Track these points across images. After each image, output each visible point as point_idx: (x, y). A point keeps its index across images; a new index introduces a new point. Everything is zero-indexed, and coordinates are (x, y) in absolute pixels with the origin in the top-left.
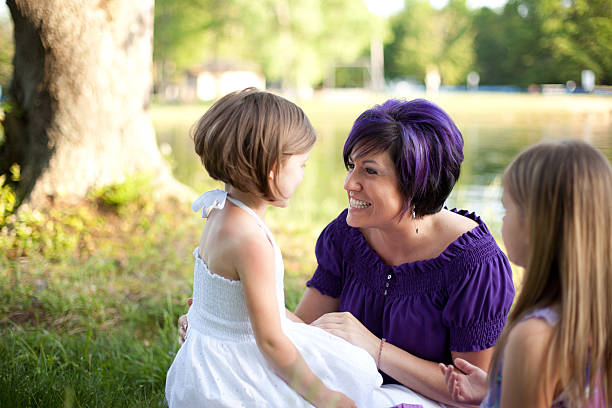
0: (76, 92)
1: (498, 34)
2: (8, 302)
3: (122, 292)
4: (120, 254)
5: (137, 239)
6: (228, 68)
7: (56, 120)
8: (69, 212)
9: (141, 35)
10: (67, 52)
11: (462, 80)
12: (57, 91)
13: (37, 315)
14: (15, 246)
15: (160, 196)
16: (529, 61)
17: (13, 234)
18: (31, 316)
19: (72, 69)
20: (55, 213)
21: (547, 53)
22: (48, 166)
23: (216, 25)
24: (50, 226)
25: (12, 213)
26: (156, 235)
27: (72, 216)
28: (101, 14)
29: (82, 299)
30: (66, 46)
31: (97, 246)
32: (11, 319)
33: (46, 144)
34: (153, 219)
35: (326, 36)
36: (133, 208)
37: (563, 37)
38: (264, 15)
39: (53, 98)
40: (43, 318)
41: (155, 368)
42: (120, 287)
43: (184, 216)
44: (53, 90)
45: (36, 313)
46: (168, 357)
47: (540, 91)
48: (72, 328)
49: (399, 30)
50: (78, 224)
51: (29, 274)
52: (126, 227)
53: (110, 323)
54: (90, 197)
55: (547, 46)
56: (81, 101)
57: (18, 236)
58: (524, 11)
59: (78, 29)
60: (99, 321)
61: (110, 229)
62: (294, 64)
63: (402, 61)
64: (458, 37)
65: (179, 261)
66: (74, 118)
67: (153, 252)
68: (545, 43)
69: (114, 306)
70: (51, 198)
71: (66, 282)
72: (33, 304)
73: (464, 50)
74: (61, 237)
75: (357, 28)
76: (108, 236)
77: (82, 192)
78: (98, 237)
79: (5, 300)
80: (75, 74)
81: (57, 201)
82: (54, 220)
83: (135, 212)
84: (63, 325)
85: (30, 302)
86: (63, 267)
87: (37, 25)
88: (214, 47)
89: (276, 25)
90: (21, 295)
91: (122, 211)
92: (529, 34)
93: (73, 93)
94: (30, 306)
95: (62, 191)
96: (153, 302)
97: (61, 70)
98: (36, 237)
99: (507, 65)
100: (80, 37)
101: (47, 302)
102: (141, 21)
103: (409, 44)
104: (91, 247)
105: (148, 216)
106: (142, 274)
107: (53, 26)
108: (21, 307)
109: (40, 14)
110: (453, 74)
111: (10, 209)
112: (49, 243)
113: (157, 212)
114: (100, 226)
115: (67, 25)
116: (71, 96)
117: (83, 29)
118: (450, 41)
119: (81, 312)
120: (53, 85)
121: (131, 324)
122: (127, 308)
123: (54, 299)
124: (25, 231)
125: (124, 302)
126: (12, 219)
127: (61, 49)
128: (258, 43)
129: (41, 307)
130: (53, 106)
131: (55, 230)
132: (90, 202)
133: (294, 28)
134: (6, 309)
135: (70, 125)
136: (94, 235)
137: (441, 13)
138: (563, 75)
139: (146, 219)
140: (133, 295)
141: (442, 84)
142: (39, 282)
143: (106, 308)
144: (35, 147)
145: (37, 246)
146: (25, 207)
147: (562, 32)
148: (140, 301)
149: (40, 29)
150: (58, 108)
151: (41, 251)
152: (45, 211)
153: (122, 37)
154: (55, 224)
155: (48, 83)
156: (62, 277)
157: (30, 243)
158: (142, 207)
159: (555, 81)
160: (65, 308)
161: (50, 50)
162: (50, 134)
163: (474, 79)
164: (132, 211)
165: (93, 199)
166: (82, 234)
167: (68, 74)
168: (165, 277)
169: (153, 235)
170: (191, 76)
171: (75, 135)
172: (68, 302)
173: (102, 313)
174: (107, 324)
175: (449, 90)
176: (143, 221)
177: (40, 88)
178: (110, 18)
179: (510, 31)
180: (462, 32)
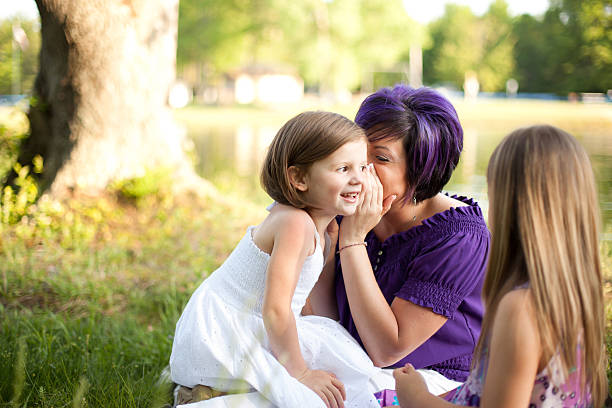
0: (98, 86)
1: (539, 42)
2: (19, 287)
3: (131, 279)
4: (136, 246)
5: (152, 231)
6: (266, 71)
7: (79, 114)
8: (88, 203)
9: (165, 31)
10: (91, 48)
11: (501, 87)
12: (80, 85)
13: (46, 300)
14: (34, 236)
15: (178, 190)
16: (570, 68)
17: (33, 224)
18: (41, 301)
19: (96, 63)
20: (75, 204)
21: (588, 61)
22: (70, 158)
23: (255, 29)
24: (70, 217)
25: (34, 203)
26: (173, 228)
27: (91, 208)
28: (125, 10)
29: (91, 286)
30: (89, 42)
31: (114, 237)
32: (22, 303)
33: (68, 138)
34: (170, 213)
35: (364, 41)
36: (151, 201)
37: (604, 46)
38: (304, 19)
39: (76, 92)
40: (52, 302)
41: (154, 351)
42: (130, 275)
43: (202, 209)
44: (76, 84)
45: (45, 297)
46: (167, 340)
47: (580, 99)
48: (80, 312)
49: (439, 37)
50: (96, 216)
51: (43, 261)
52: (143, 219)
53: (117, 308)
54: (109, 189)
55: (587, 53)
56: (104, 95)
57: (37, 226)
58: (565, 18)
59: (102, 25)
60: (106, 306)
61: (128, 220)
62: (331, 69)
63: (442, 67)
64: (497, 44)
65: (191, 252)
66: (96, 112)
67: (168, 243)
68: (586, 51)
69: (121, 292)
70: (72, 189)
71: (78, 269)
72: (44, 290)
73: (504, 57)
74: (79, 227)
75: (396, 33)
76: (125, 227)
77: (102, 184)
78: (115, 228)
79: (16, 285)
80: (98, 69)
81: (77, 193)
82: (74, 211)
83: (154, 206)
84: (71, 310)
85: (40, 288)
86: (77, 255)
87: (61, 20)
88: (253, 50)
89: (315, 29)
90: (32, 280)
91: (141, 203)
92: (570, 42)
93: (95, 87)
94: (41, 291)
95: (82, 183)
96: (161, 289)
97: (85, 64)
98: (56, 227)
99: (548, 73)
100: (103, 33)
101: (56, 286)
102: (165, 17)
103: (449, 50)
104: (109, 238)
105: (165, 210)
106: (153, 263)
107: (76, 21)
108: (31, 291)
109: (64, 10)
110: (492, 80)
111: (32, 200)
112: (67, 233)
113: (176, 206)
114: (118, 217)
115: (91, 21)
116: (93, 90)
117: (107, 25)
118: (489, 48)
119: (89, 297)
120: (76, 79)
121: (137, 309)
122: (134, 294)
123: (63, 285)
124: (44, 221)
125: (132, 289)
126: (32, 209)
127: (84, 44)
128: (296, 46)
129: (50, 292)
130: (76, 100)
131: (74, 221)
132: (110, 194)
133: (332, 33)
134: (17, 292)
135: (92, 119)
136: (112, 226)
137: (481, 19)
138: (603, 83)
139: (163, 212)
140: (143, 283)
141: (481, 90)
142: (51, 269)
143: (114, 294)
144: (57, 140)
145: (55, 235)
146: (46, 198)
147: (603, 40)
148: (148, 289)
149: (64, 24)
150: (80, 101)
151: (59, 241)
152: (65, 202)
153: (145, 33)
154: (75, 215)
155: (72, 77)
156: (74, 264)
157: (48, 233)
158: (160, 200)
159: (595, 90)
160: (74, 293)
161: (73, 45)
162: (73, 127)
163: (513, 86)
164: (151, 204)
165: (113, 191)
166: (100, 226)
167: (91, 69)
168: (174, 266)
169: (170, 227)
170: (230, 79)
171: (96, 129)
172: (76, 287)
173: (110, 299)
174: (114, 310)
175: (488, 96)
176: (161, 213)
177: (64, 82)
178: (134, 14)
179: (550, 38)
180: (501, 39)
